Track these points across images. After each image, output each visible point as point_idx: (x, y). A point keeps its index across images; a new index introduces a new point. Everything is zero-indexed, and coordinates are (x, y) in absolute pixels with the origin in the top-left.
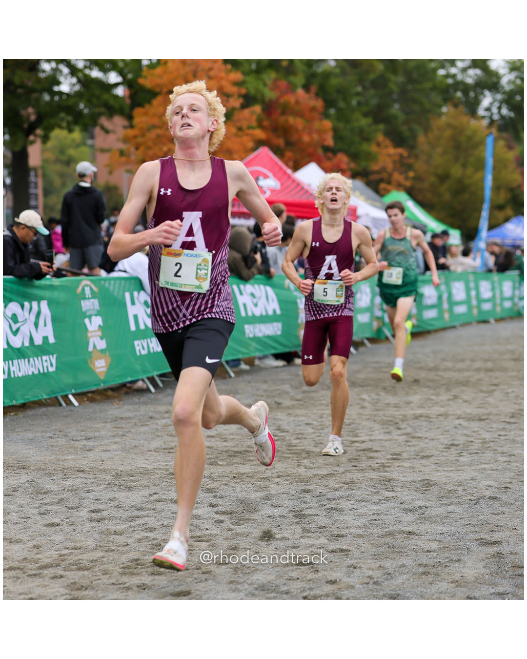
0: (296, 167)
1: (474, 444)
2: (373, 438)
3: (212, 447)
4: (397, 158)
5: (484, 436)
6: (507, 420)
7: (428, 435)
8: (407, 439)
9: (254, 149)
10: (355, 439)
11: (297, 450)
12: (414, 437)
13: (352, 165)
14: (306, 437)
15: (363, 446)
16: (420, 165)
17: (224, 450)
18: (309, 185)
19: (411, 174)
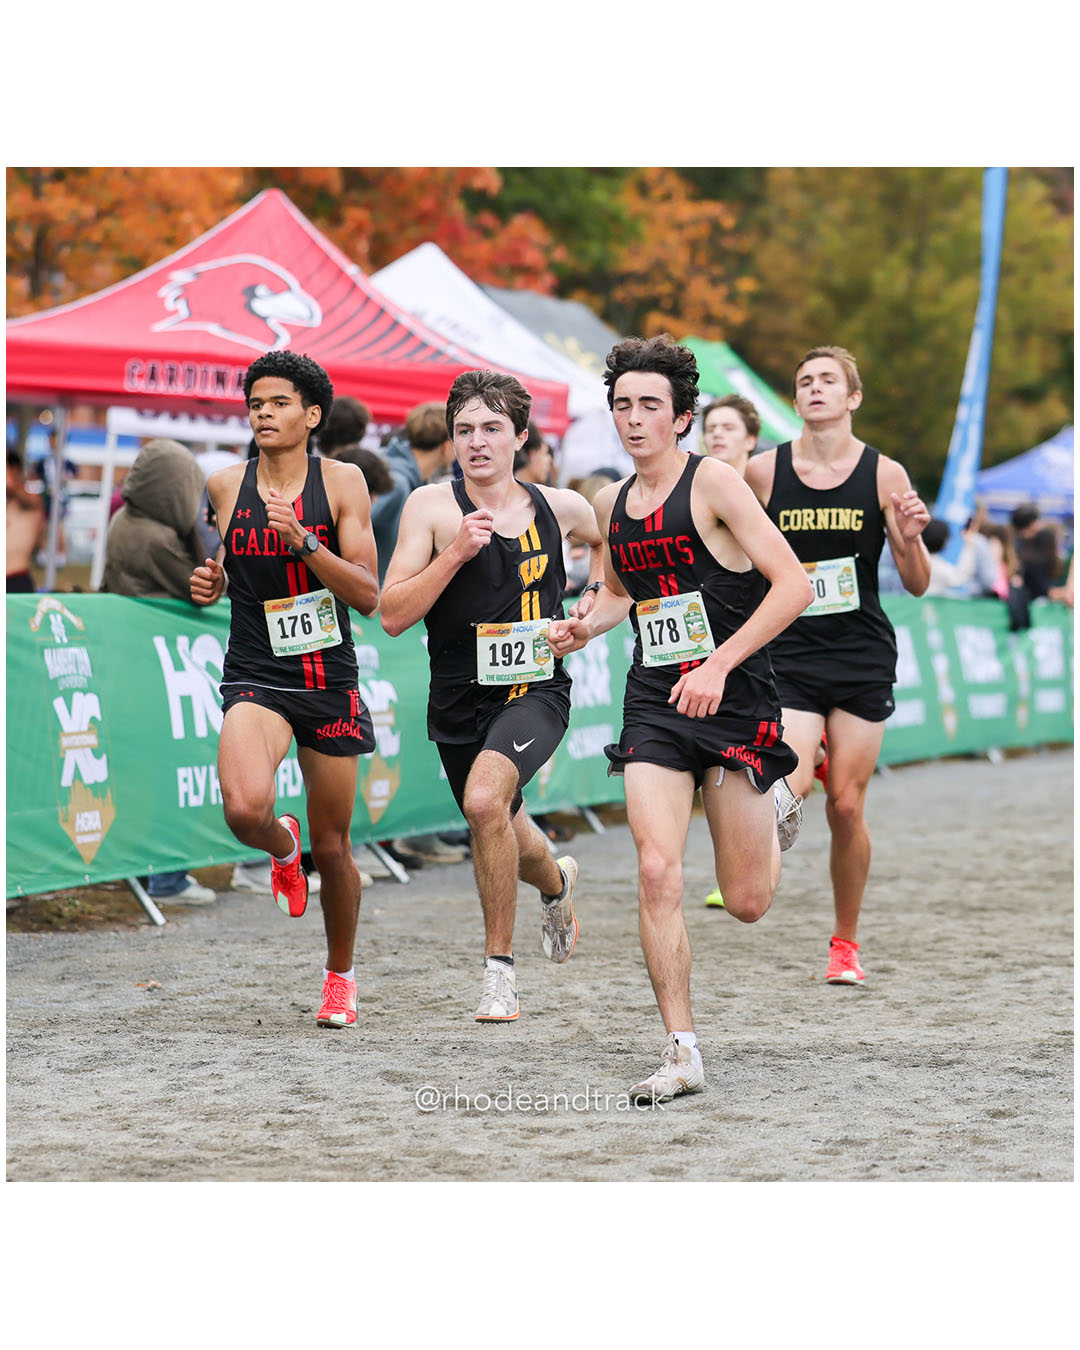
0: (380, 257)
1: (916, 1141)
2: (594, 1119)
3: (82, 1147)
4: (703, 231)
5: (947, 1116)
6: (1022, 1066)
7: (770, 1110)
8: (703, 1123)
9: (243, 198)
10: (538, 1122)
11: (355, 1155)
12: (725, 1118)
13: (559, 254)
14: (385, 1115)
15: (566, 1145)
16: (775, 258)
17: (121, 1157)
18: (416, 316)
19: (746, 285)
